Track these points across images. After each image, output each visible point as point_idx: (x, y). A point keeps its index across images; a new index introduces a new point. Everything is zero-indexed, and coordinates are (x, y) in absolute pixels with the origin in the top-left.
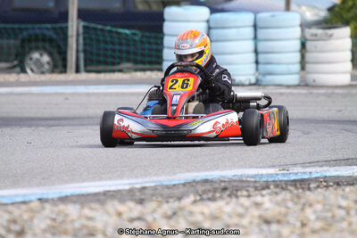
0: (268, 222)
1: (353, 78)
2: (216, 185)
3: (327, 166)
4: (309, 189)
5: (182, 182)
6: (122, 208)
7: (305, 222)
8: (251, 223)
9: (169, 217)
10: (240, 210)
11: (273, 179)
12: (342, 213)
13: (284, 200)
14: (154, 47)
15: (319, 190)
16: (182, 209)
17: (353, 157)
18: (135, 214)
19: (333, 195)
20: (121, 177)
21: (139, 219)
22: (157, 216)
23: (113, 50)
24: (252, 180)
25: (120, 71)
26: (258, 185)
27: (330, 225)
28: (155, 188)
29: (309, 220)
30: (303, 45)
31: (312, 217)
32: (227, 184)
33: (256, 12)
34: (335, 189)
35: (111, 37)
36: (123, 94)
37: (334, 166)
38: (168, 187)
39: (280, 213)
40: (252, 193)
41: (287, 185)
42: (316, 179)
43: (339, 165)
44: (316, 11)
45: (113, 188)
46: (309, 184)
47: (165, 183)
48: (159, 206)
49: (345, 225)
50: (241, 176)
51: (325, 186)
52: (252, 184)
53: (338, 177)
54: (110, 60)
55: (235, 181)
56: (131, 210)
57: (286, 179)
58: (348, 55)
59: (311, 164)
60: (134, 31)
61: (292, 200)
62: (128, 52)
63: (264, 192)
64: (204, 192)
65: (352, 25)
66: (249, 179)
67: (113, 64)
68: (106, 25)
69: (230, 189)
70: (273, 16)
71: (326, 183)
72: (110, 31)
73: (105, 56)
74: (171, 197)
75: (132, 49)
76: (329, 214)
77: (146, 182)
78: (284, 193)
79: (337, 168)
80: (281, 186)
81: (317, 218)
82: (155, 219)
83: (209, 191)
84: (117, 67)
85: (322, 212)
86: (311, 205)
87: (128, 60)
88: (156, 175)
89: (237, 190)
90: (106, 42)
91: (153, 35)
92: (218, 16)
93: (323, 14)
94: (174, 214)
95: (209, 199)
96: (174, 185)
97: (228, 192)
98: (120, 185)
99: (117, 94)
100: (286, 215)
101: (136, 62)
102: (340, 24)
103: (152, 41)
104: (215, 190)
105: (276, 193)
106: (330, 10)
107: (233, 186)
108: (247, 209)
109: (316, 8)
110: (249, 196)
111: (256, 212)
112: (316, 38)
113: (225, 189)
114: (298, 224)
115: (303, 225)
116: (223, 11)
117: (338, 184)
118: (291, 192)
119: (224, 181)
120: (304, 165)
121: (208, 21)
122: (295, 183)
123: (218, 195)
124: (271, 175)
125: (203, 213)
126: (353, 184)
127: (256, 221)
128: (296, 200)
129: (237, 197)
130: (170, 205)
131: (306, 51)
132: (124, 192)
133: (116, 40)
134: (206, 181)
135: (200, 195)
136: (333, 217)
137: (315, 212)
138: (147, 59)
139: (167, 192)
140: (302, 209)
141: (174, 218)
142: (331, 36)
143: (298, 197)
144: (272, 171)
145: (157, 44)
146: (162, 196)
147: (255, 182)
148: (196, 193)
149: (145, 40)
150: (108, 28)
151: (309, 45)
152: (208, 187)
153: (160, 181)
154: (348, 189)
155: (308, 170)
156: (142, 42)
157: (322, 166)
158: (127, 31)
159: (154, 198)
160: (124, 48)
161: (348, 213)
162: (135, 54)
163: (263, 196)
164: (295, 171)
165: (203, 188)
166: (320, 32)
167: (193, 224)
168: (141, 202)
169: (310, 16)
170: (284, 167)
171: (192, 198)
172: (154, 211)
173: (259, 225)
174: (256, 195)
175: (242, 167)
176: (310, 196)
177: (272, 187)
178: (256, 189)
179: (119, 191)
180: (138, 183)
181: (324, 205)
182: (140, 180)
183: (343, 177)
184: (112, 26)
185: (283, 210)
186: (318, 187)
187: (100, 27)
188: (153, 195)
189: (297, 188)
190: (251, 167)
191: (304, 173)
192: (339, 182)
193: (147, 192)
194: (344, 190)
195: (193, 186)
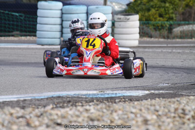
0: (92, 120)
1: (140, 42)
2: (65, 100)
3: (125, 90)
4: (115, 103)
5: (46, 97)
6: (13, 111)
7: (113, 120)
8: (83, 120)
9: (38, 117)
10: (77, 113)
11: (95, 97)
12: (133, 116)
13: (101, 108)
14: (32, 23)
15: (121, 103)
16: (46, 112)
17: (139, 85)
18: (20, 114)
19: (128, 106)
20: (12, 94)
21: (22, 117)
22: (32, 115)
23: (9, 24)
24: (84, 97)
25: (13, 36)
26: (87, 100)
27: (126, 122)
28: (31, 100)
29: (115, 119)
30: (113, 24)
31: (117, 118)
32: (70, 99)
33: (88, 6)
34: (129, 103)
35: (8, 17)
36: (14, 48)
37: (129, 90)
38: (38, 100)
39: (99, 115)
40: (84, 104)
41: (103, 100)
42: (119, 97)
43: (132, 90)
44: (120, 6)
45: (8, 100)
46: (115, 100)
47: (37, 98)
48: (34, 110)
49: (134, 122)
50: (78, 94)
51: (124, 101)
52: (84, 99)
53: (131, 96)
54: (7, 29)
55: (75, 97)
56: (18, 112)
57: (102, 96)
58: (138, 30)
59: (117, 89)
60: (20, 14)
61: (106, 108)
62: (17, 26)
63: (91, 104)
64: (58, 103)
65: (140, 14)
66: (82, 96)
67: (9, 32)
68: (6, 11)
69: (73, 101)
70: (97, 8)
71: (124, 99)
72: (8, 14)
73: (5, 27)
74: (40, 106)
75: (19, 24)
76: (126, 116)
77: (26, 97)
78: (101, 104)
79: (130, 91)
80: (100, 100)
81: (119, 119)
82: (31, 117)
83: (61, 102)
84: (11, 34)
85: (122, 115)
86: (116, 112)
87: (17, 30)
88: (32, 93)
89: (76, 103)
90: (5, 20)
91: (31, 16)
92: (67, 7)
93: (124, 7)
94: (42, 114)
95: (61, 107)
96: (42, 99)
97: (71, 103)
98: (12, 98)
99: (11, 48)
100: (102, 116)
101: (21, 31)
102: (133, 13)
103: (31, 19)
104: (64, 102)
105: (97, 105)
106: (128, 5)
107: (74, 100)
108: (81, 113)
109: (121, 4)
110: (82, 106)
111: (86, 115)
112: (120, 20)
113: (69, 102)
114: (109, 122)
115: (112, 122)
116: (70, 4)
117: (131, 100)
118: (105, 104)
119: (69, 97)
120: (113, 89)
121: (61, 10)
122: (107, 99)
123: (65, 105)
124: (95, 94)
125: (57, 114)
126: (138, 100)
127: (86, 119)
128: (108, 108)
129: (76, 106)
130: (39, 109)
131: (115, 27)
132: (14, 102)
133: (11, 19)
134: (59, 97)
135: (56, 105)
136: (128, 118)
137: (118, 115)
138: (28, 29)
139: (37, 102)
140: (111, 114)
141: (42, 117)
142: (128, 19)
143: (109, 107)
144: (95, 92)
145: (33, 21)
146: (35, 105)
147: (86, 98)
148: (54, 103)
149: (26, 19)
150: (7, 12)
151: (116, 24)
152: (60, 100)
153: (34, 97)
154: (136, 103)
155: (115, 92)
156: (25, 20)
157: (122, 90)
158: (17, 14)
159: (31, 106)
160: (15, 23)
161: (136, 116)
162: (21, 27)
163: (90, 106)
164: (108, 92)
165: (57, 101)
166: (122, 17)
167: (52, 120)
168: (23, 108)
169: (117, 8)
170: (102, 90)
171: (51, 106)
172: (31, 113)
173: (87, 122)
174: (86, 105)
175: (79, 90)
176: (116, 106)
177: (95, 101)
178: (86, 102)
179: (11, 102)
180: (22, 97)
181: (123, 111)
182: (23, 96)
183: (134, 96)
184: (9, 11)
185: (101, 113)
186: (120, 101)
187: (2, 11)
188: (30, 104)
189: (108, 102)
190: (84, 90)
191: (113, 94)
192: (131, 99)
193: (27, 102)
194: (134, 103)
195: (52, 100)
